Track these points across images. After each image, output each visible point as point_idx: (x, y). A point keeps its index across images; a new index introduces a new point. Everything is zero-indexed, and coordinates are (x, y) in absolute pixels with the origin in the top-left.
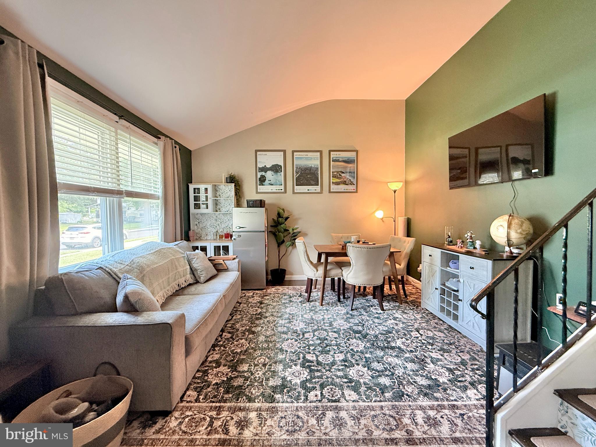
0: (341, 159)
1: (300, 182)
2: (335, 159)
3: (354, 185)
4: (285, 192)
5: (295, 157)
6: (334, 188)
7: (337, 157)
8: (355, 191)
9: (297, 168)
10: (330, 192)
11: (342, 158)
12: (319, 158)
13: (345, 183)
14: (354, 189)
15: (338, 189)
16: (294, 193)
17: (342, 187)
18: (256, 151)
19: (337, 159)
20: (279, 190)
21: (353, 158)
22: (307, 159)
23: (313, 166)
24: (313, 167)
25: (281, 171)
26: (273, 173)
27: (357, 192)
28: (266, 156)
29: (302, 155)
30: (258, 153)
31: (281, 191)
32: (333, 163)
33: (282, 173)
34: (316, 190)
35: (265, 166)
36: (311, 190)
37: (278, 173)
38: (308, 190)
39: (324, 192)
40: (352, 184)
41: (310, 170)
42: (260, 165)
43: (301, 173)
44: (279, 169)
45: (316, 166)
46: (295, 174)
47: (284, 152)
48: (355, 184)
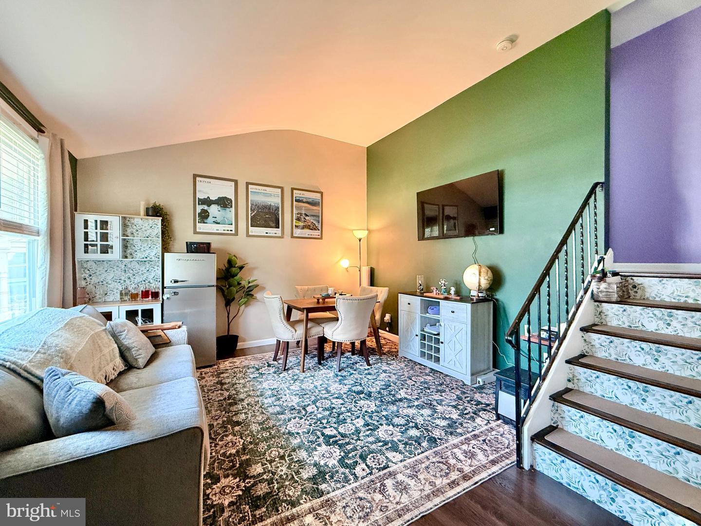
0: (305, 200)
1: (255, 222)
2: (298, 198)
3: (319, 230)
4: (236, 234)
5: (250, 190)
6: (298, 232)
7: (300, 197)
8: (319, 237)
9: (252, 205)
10: (292, 237)
11: (306, 198)
12: (280, 196)
13: (308, 227)
14: (319, 235)
15: (302, 234)
16: (248, 235)
17: (307, 232)
18: (195, 176)
19: (301, 199)
20: (228, 230)
21: (318, 200)
22: (265, 195)
23: (272, 204)
24: (273, 206)
25: (231, 207)
26: (219, 208)
27: (321, 238)
28: (209, 184)
29: (259, 189)
30: (198, 179)
31: (231, 232)
32: (297, 203)
33: (233, 209)
34: (276, 233)
35: (208, 197)
36: (270, 233)
37: (227, 209)
38: (267, 233)
39: (285, 236)
40: (316, 229)
41: (270, 209)
42: (200, 196)
43: (258, 211)
44: (229, 203)
45: (276, 205)
46: (250, 212)
47: (236, 182)
48: (320, 229)
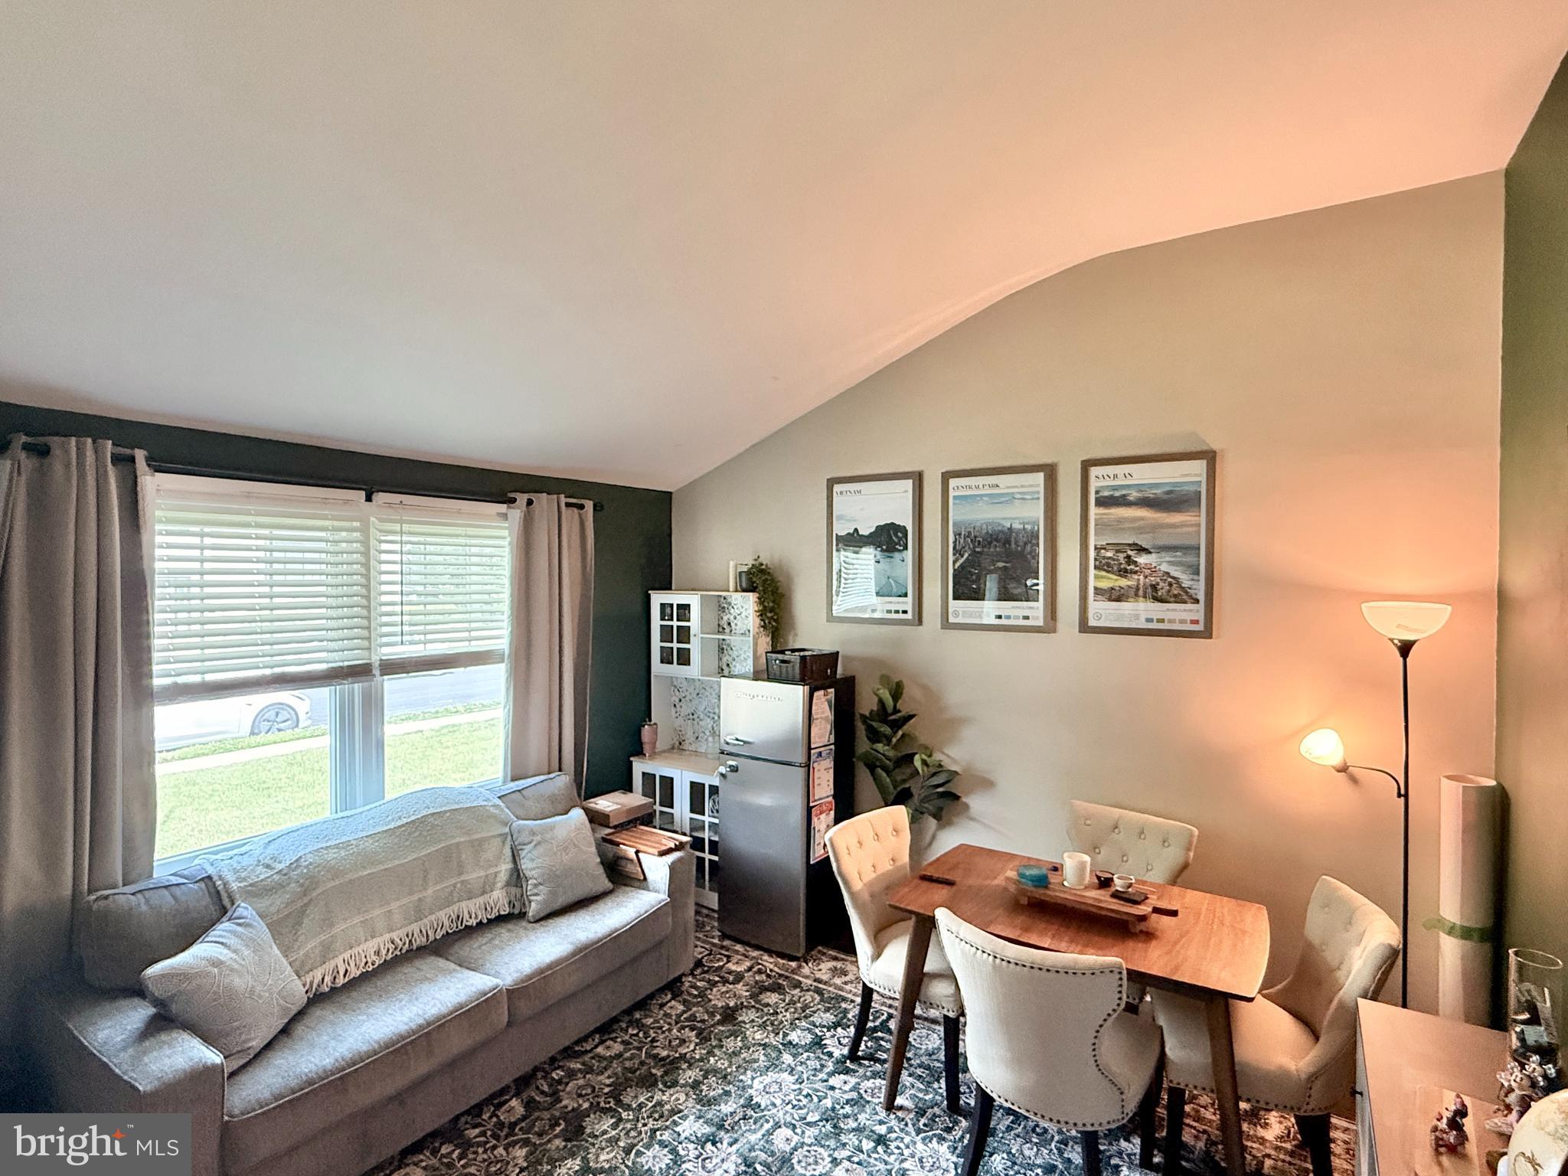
0: (1134, 495)
1: (966, 587)
2: (1106, 493)
3: (1197, 601)
4: (919, 620)
5: (952, 494)
6: (1102, 612)
7: (1115, 488)
8: (1200, 627)
9: (958, 534)
10: (1084, 627)
11: (1139, 487)
12: (1042, 495)
13: (1154, 594)
14: (1196, 622)
15: (1120, 617)
16: (946, 625)
17: (1139, 612)
18: (832, 483)
19: (1117, 494)
20: (897, 612)
21: (1192, 488)
22: (996, 500)
23: (1017, 526)
24: (1018, 532)
25: (906, 548)
27: (1207, 633)
28: (858, 497)
29: (977, 487)
30: (837, 488)
31: (901, 616)
32: (1102, 510)
34: (1026, 618)
35: (856, 530)
36: (1008, 617)
38: (1000, 617)
39: (1060, 625)
40: (1181, 596)
41: (1008, 541)
42: (841, 529)
43: (974, 553)
44: (900, 539)
45: (1028, 527)
46: (951, 558)
47: (918, 478)
48: (1201, 597)
